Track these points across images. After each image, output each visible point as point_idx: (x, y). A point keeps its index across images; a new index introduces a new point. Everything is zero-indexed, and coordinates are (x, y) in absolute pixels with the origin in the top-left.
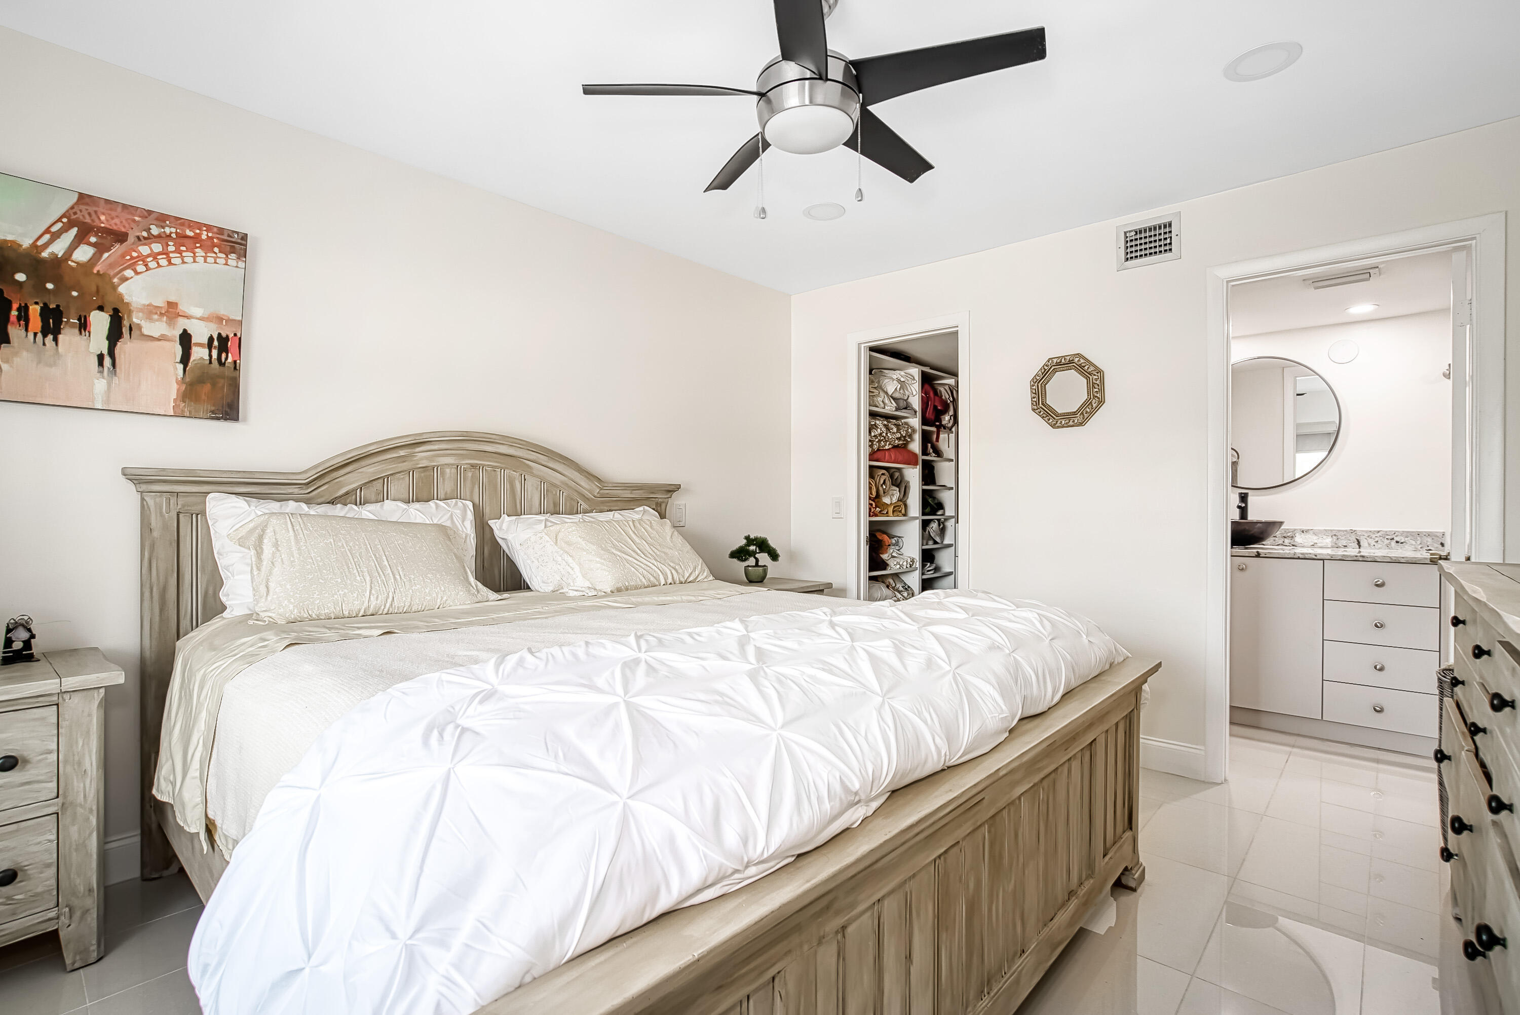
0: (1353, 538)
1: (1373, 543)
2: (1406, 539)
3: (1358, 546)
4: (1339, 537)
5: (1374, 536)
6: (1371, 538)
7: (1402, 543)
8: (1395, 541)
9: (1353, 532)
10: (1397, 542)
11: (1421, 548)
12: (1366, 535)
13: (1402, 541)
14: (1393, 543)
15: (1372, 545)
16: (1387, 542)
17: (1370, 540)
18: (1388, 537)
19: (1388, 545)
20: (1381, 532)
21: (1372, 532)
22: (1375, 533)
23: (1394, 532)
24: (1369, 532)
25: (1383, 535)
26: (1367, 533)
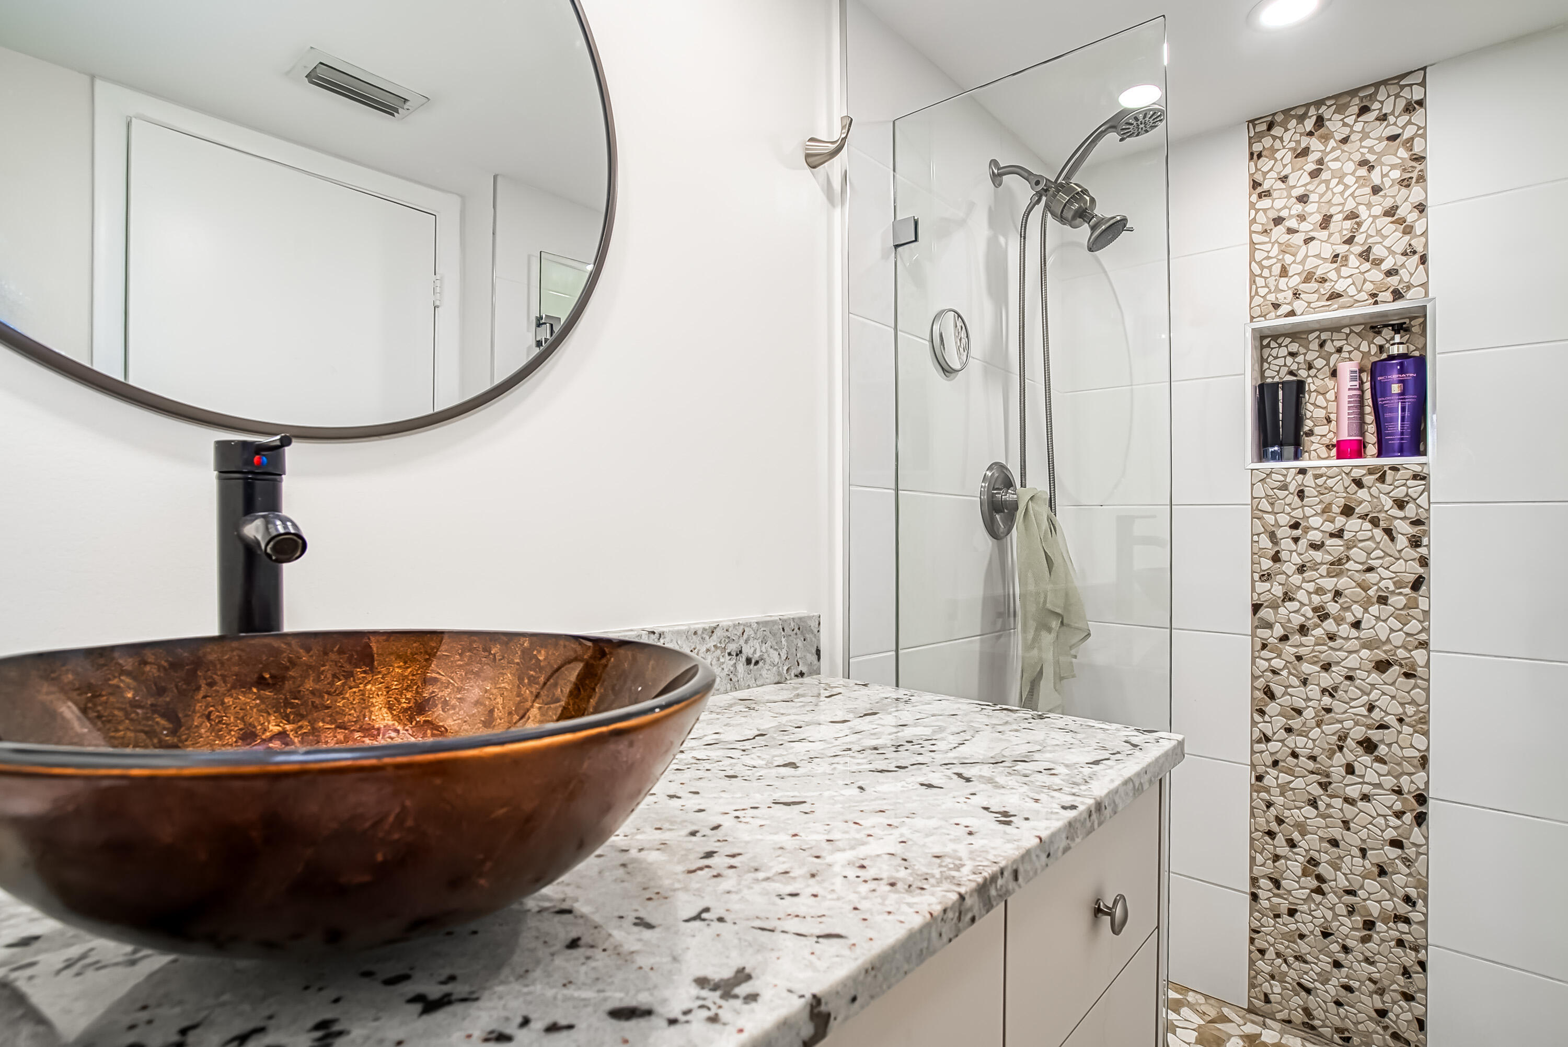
2: (764, 647)
7: (757, 663)
8: (744, 659)
9: (655, 638)
10: (748, 661)
13: (756, 657)
14: (741, 667)
16: (731, 664)
18: (730, 647)
19: (731, 676)
20: (718, 633)
21: (699, 632)
22: (704, 636)
23: (742, 627)
24: (694, 637)
25: (720, 643)
26: (688, 639)
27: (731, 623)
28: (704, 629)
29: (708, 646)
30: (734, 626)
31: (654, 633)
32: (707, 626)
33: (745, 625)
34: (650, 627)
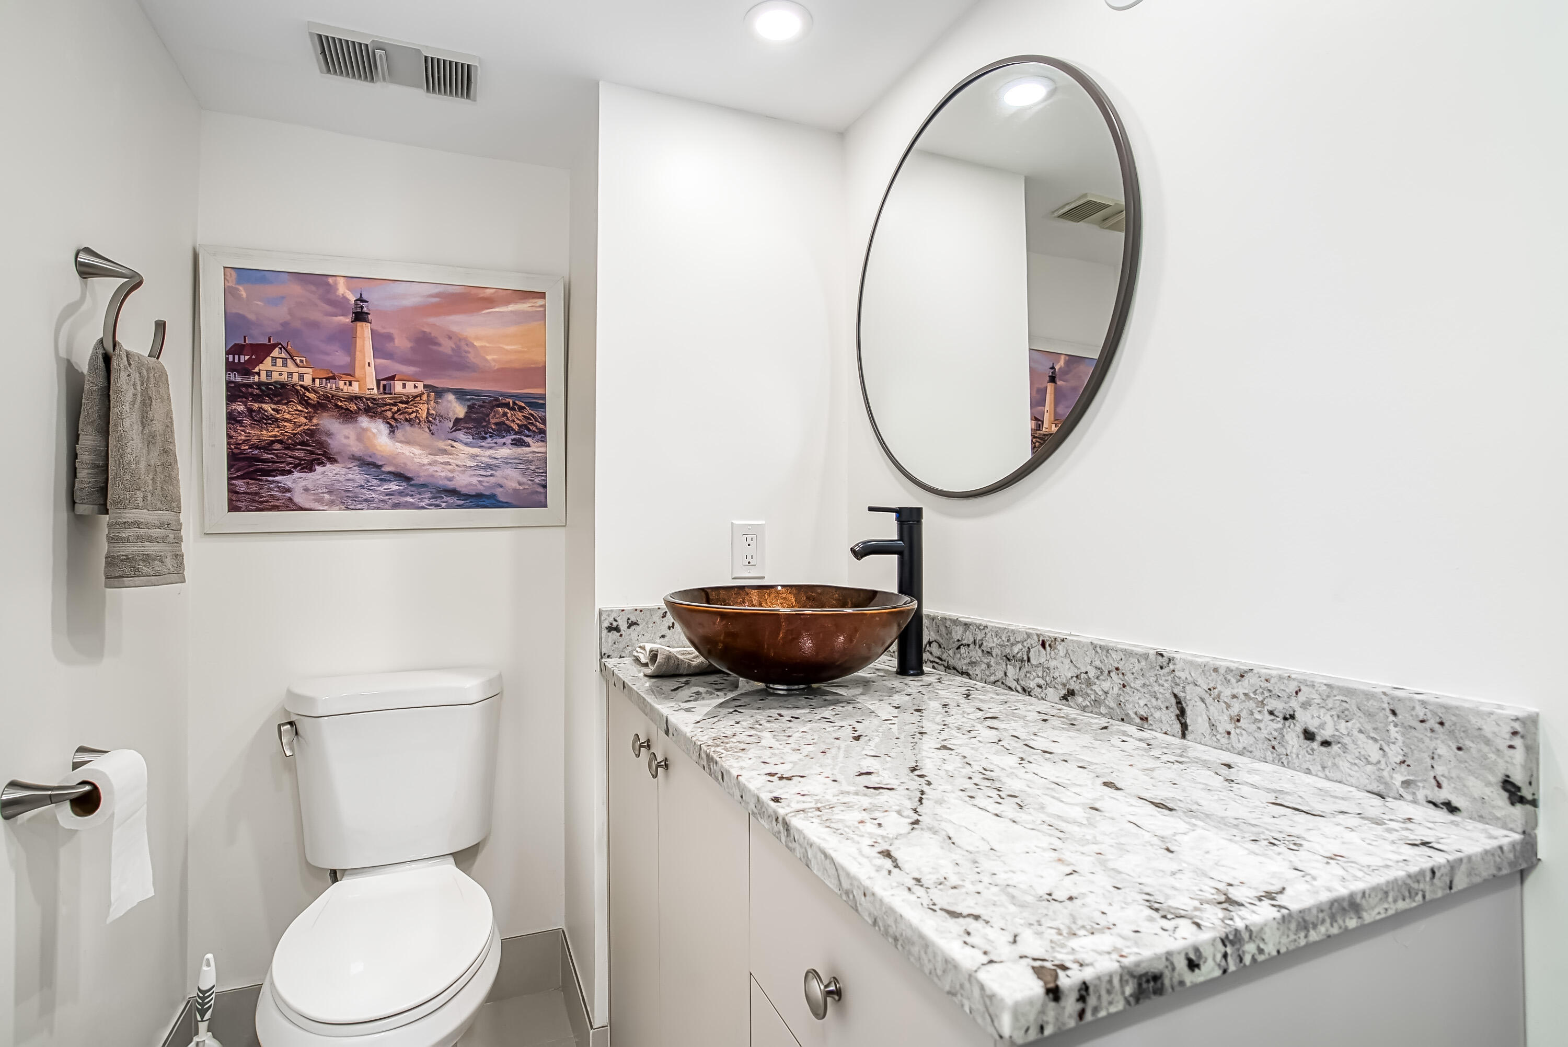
0: (1164, 691)
1: (1224, 724)
2: (1342, 726)
3: (1177, 727)
4: (1129, 677)
5: (1227, 693)
6: (1218, 698)
7: (1326, 743)
8: (1299, 729)
9: (1164, 661)
10: (1309, 735)
11: (1406, 784)
12: (1204, 684)
13: (1326, 734)
14: (1293, 737)
15: (1220, 729)
16: (1271, 726)
17: (1215, 709)
18: (1272, 704)
19: (1274, 743)
20: (1250, 679)
21: (1222, 671)
22: (1229, 677)
23: (1296, 683)
24: (1213, 674)
25: (1255, 692)
26: (1205, 675)
27: (1274, 673)
28: (1229, 670)
29: (1235, 692)
30: (1281, 678)
31: (1162, 655)
32: (1233, 666)
33: (1304, 682)
34: (1160, 647)
